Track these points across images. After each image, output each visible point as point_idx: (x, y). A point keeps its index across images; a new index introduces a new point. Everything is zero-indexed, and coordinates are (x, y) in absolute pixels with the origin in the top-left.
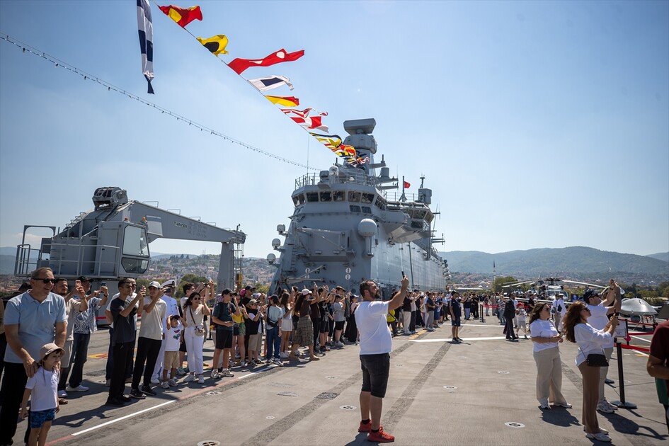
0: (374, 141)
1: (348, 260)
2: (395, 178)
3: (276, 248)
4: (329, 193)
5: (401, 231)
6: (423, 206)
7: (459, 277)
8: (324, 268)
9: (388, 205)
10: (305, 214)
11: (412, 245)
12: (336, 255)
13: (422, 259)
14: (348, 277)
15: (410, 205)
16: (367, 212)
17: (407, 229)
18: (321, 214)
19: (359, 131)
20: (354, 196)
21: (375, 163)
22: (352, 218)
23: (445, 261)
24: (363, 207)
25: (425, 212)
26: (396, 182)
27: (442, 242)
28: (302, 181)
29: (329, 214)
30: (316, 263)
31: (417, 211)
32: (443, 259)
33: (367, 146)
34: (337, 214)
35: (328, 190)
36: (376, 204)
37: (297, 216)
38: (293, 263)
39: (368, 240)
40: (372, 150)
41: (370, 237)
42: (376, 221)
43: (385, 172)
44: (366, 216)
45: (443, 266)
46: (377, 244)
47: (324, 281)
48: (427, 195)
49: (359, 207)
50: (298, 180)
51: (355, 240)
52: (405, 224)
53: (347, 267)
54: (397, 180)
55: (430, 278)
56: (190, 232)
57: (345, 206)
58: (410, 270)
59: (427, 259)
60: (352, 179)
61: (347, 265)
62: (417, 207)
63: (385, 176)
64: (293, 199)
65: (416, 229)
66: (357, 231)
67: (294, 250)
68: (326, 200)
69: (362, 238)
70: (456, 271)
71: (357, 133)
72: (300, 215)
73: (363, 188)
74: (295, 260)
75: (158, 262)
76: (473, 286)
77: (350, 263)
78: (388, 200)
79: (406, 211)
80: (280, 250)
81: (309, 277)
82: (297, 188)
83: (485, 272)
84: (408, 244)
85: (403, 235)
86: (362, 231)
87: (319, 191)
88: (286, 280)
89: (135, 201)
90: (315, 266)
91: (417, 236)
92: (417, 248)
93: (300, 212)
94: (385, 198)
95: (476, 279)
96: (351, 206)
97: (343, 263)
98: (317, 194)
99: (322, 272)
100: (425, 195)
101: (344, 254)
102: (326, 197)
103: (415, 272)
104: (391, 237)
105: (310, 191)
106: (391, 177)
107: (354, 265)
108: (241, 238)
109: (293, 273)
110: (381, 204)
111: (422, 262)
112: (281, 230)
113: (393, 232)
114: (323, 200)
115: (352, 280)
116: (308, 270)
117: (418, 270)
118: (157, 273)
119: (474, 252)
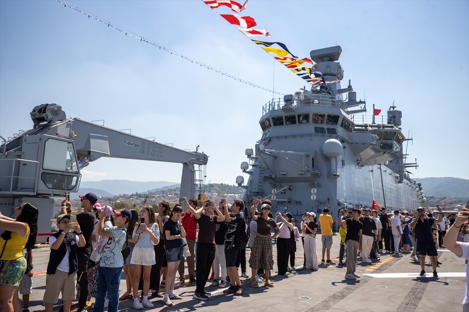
0: (340, 67)
1: (313, 180)
2: (362, 100)
3: (244, 171)
4: (294, 117)
5: (369, 152)
6: (392, 127)
7: (434, 201)
8: (290, 189)
9: (356, 128)
10: (271, 138)
11: (383, 168)
12: (301, 176)
13: (394, 182)
14: (314, 197)
15: (379, 126)
16: (332, 133)
17: (376, 151)
18: (286, 137)
19: (325, 59)
20: (319, 117)
21: (342, 88)
22: (316, 140)
23: (419, 185)
24: (328, 129)
25: (395, 133)
26: (363, 105)
27: (416, 166)
28: (268, 108)
29: (294, 136)
30: (282, 184)
31: (386, 133)
32: (417, 183)
33: (333, 72)
34: (302, 136)
35: (292, 114)
36: (342, 125)
37: (264, 140)
38: (260, 184)
39: (333, 160)
40: (339, 76)
41: (336, 157)
42: (342, 141)
43: (352, 96)
44: (331, 137)
45: (418, 189)
46: (343, 164)
47: (289, 202)
48: (397, 116)
49: (324, 128)
50: (265, 107)
51: (320, 160)
52: (374, 145)
53: (312, 187)
54: (364, 102)
55: (404, 200)
56: (143, 152)
57: (310, 128)
58: (382, 192)
59: (400, 182)
60: (316, 101)
61: (313, 185)
62: (386, 129)
63: (352, 101)
64: (261, 125)
65: (385, 150)
66: (322, 152)
67: (261, 172)
68: (292, 123)
69: (327, 158)
70: (431, 196)
71: (323, 61)
72: (267, 139)
73: (328, 110)
74: (262, 181)
75: (175, 190)
76: (448, 209)
77: (316, 183)
78: (356, 123)
79: (373, 132)
80: (248, 172)
81: (275, 197)
82: (264, 114)
83: (460, 196)
84: (379, 166)
85: (373, 157)
86: (326, 151)
87: (284, 115)
88: (252, 201)
89: (75, 119)
90: (281, 187)
91: (387, 158)
92: (389, 171)
93: (267, 136)
94: (352, 120)
95: (451, 203)
96: (316, 128)
97: (309, 183)
98: (282, 118)
99: (288, 192)
100: (394, 117)
101: (309, 175)
102: (292, 120)
103: (388, 194)
104: (359, 159)
105: (275, 115)
106: (358, 100)
107: (319, 186)
108: (203, 159)
109: (260, 193)
110: (348, 126)
111: (395, 185)
112: (249, 154)
113: (361, 153)
114: (288, 123)
115: (317, 201)
116: (274, 191)
117: (391, 192)
118: (174, 198)
119: (449, 178)
